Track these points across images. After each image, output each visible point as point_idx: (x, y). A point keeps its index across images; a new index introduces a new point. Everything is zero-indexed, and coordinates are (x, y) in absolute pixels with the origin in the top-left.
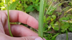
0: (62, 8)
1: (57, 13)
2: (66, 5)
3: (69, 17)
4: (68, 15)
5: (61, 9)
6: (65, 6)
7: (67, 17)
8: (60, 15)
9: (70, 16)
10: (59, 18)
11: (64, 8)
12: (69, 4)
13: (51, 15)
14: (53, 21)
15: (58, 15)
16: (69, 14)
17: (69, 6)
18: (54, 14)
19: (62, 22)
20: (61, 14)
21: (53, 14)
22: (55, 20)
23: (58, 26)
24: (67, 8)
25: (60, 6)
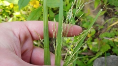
0: (104, 19)
1: (97, 25)
2: (111, 14)
3: (115, 32)
4: (113, 29)
5: (103, 21)
6: (109, 15)
7: (111, 32)
8: (101, 30)
9: (116, 31)
10: (100, 33)
11: (108, 18)
12: (116, 13)
15: (99, 29)
16: (115, 28)
17: (115, 15)
19: (103, 39)
20: (102, 27)
22: (94, 36)
23: (97, 45)
24: (112, 19)
25: (101, 16)
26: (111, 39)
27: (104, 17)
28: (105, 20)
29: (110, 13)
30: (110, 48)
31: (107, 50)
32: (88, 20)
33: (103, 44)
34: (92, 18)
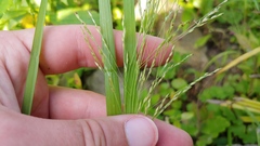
0: (208, 56)
1: (192, 70)
2: (222, 42)
3: (235, 84)
4: (230, 77)
5: (205, 59)
6: (218, 44)
7: (226, 84)
8: (202, 81)
9: (238, 81)
10: (198, 91)
11: (214, 52)
12: (232, 40)
13: (171, 81)
14: (179, 99)
16: (234, 74)
17: (232, 44)
18: (182, 77)
19: (207, 104)
21: (176, 77)
22: (185, 98)
24: (225, 54)
25: (200, 48)
26: (225, 104)
27: (205, 49)
28: (210, 58)
29: (219, 40)
33: (206, 116)
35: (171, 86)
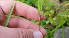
3: (68, 12)
4: (66, 10)
5: (59, 5)
7: (65, 12)
8: (58, 10)
9: (68, 11)
10: (57, 13)
13: (49, 11)
14: (51, 16)
18: (52, 9)
21: (51, 9)
23: (56, 20)
25: (58, 1)
27: (59, 2)
30: (65, 22)
31: (64, 23)
32: (48, 4)
33: (60, 20)
34: (51, 2)
35: (49, 12)
